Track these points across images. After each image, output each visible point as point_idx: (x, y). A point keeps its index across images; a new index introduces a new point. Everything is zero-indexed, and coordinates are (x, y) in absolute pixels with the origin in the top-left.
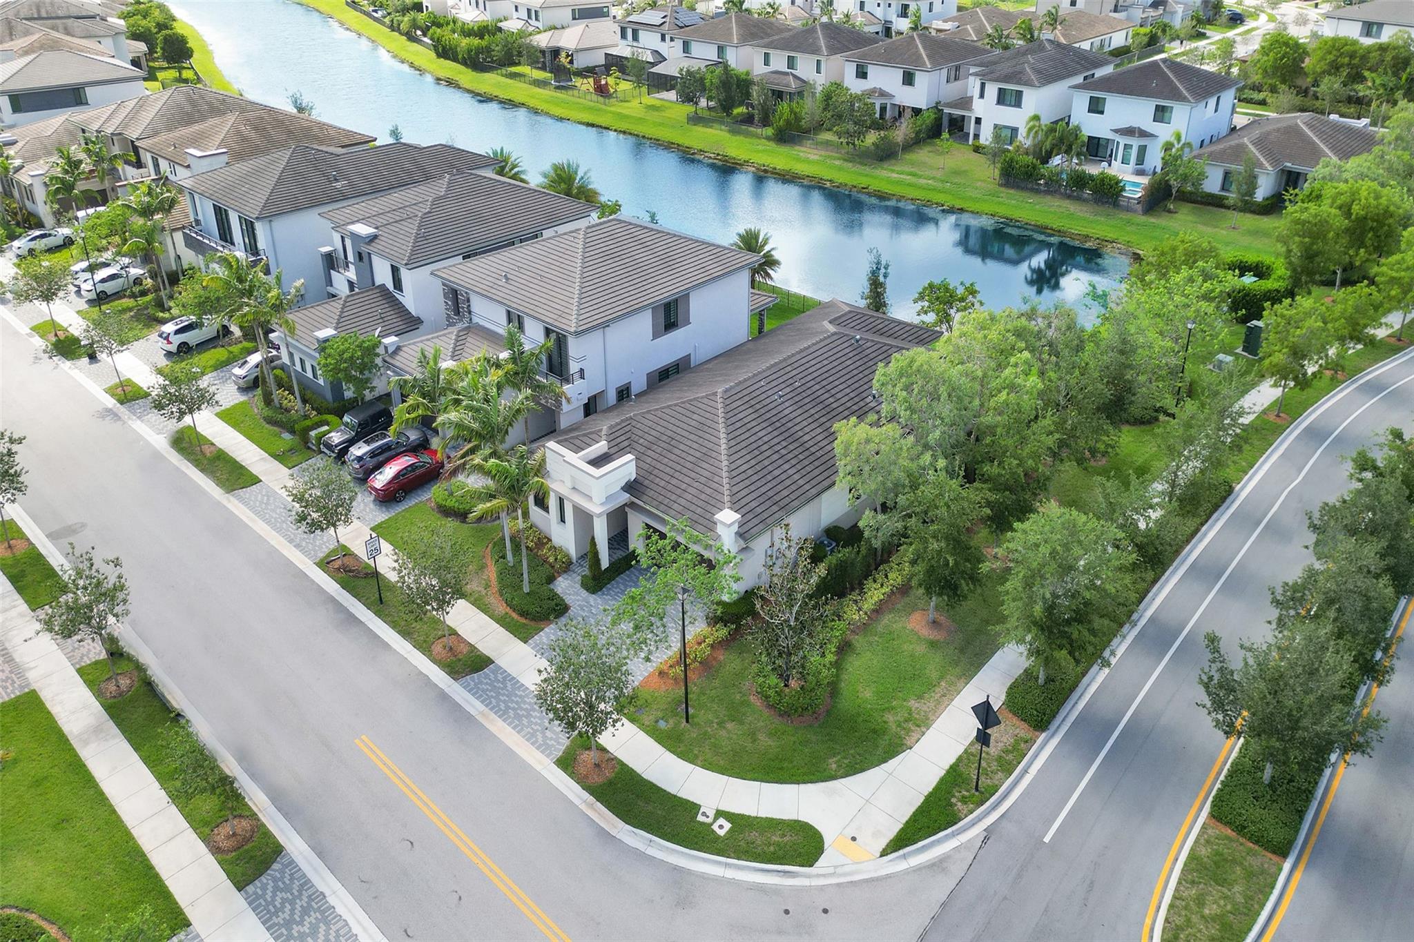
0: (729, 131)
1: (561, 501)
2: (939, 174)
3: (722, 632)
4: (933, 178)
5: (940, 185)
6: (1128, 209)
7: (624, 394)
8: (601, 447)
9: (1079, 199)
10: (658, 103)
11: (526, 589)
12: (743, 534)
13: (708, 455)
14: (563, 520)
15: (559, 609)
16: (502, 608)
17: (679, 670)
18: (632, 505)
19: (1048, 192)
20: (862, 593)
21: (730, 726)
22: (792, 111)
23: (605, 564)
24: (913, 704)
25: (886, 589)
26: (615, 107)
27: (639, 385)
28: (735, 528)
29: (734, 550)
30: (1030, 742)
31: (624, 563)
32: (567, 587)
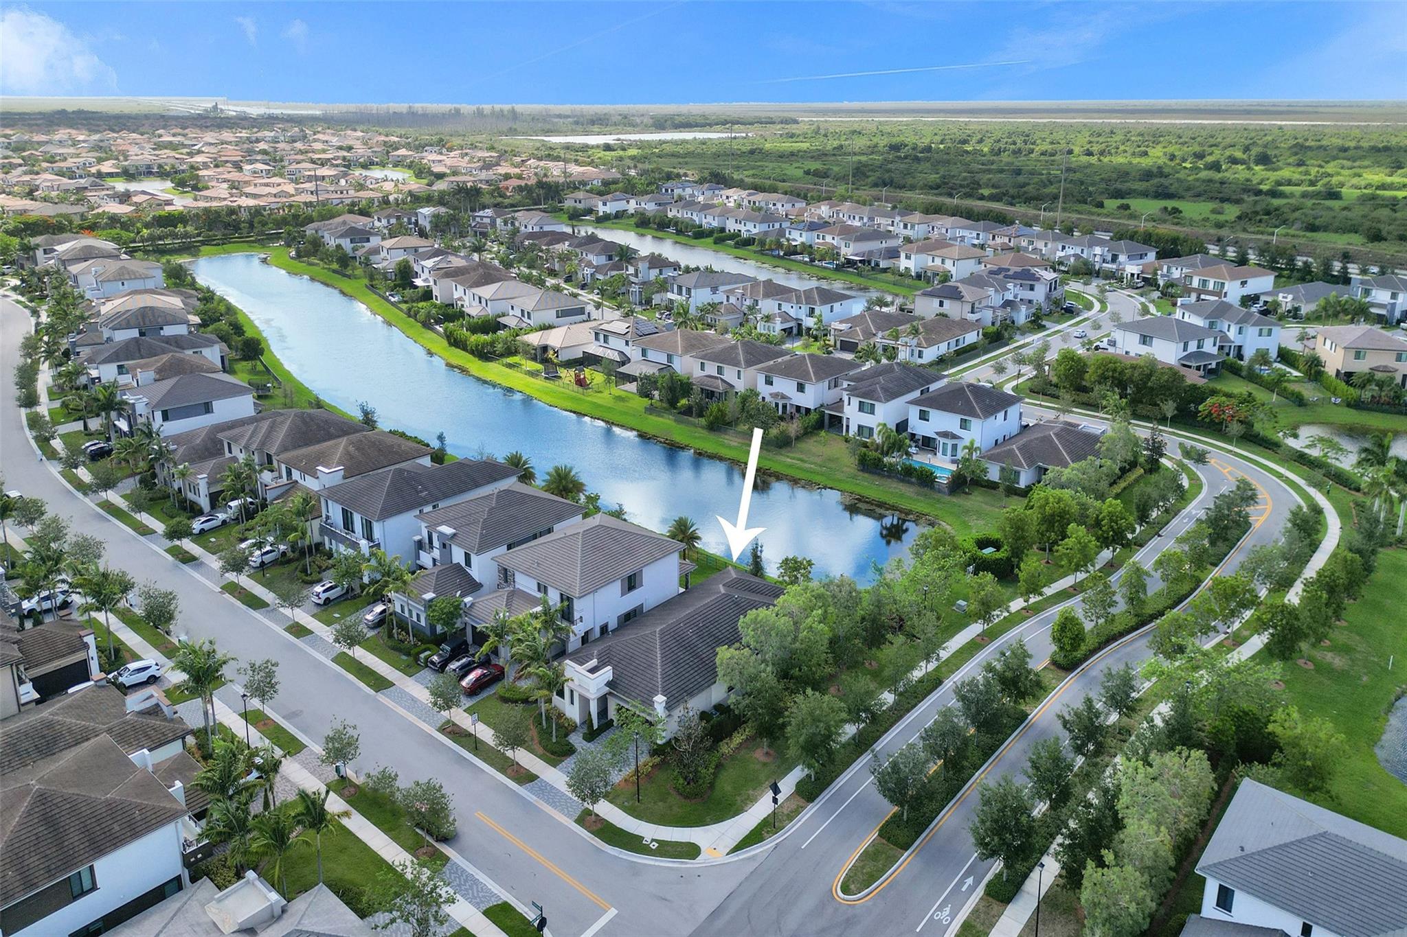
0: (675, 421)
1: (572, 692)
2: (818, 460)
3: (657, 760)
4: (815, 463)
5: (818, 468)
6: (940, 491)
7: (604, 629)
8: (594, 662)
9: (909, 482)
10: (623, 394)
11: (554, 741)
12: (669, 707)
13: (651, 666)
14: (572, 703)
15: (570, 751)
16: (541, 750)
17: (635, 778)
18: (610, 693)
19: (889, 477)
20: (731, 739)
21: (660, 804)
22: (719, 410)
23: (596, 726)
24: (751, 792)
25: (744, 737)
26: (592, 397)
27: (613, 625)
28: (664, 704)
29: (664, 717)
30: (803, 808)
31: (606, 725)
32: (576, 739)
